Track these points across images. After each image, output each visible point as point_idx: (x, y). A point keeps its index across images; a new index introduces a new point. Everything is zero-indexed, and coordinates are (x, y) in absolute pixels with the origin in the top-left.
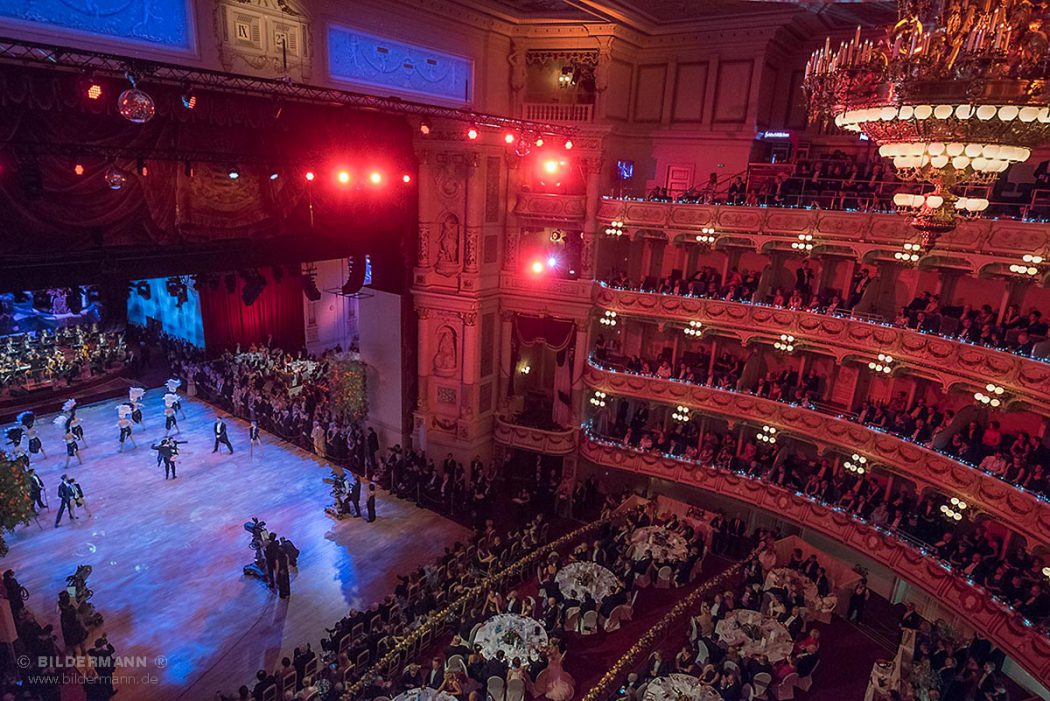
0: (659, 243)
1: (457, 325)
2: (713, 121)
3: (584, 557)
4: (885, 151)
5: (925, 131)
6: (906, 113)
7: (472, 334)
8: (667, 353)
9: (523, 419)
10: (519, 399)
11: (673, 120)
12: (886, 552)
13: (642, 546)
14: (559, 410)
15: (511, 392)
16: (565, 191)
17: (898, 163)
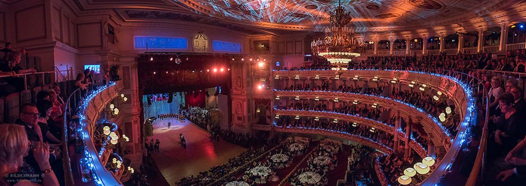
0: (287, 80)
1: (241, 102)
2: (296, 53)
3: (279, 153)
4: (328, 60)
5: (334, 56)
6: (330, 53)
7: (245, 104)
8: (292, 104)
9: (259, 123)
10: (258, 118)
11: (287, 53)
12: (345, 136)
13: (292, 148)
14: (268, 120)
15: (255, 117)
16: (265, 70)
17: (331, 62)
